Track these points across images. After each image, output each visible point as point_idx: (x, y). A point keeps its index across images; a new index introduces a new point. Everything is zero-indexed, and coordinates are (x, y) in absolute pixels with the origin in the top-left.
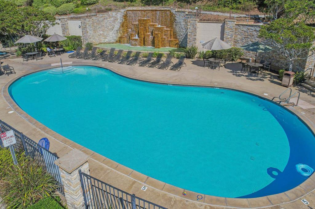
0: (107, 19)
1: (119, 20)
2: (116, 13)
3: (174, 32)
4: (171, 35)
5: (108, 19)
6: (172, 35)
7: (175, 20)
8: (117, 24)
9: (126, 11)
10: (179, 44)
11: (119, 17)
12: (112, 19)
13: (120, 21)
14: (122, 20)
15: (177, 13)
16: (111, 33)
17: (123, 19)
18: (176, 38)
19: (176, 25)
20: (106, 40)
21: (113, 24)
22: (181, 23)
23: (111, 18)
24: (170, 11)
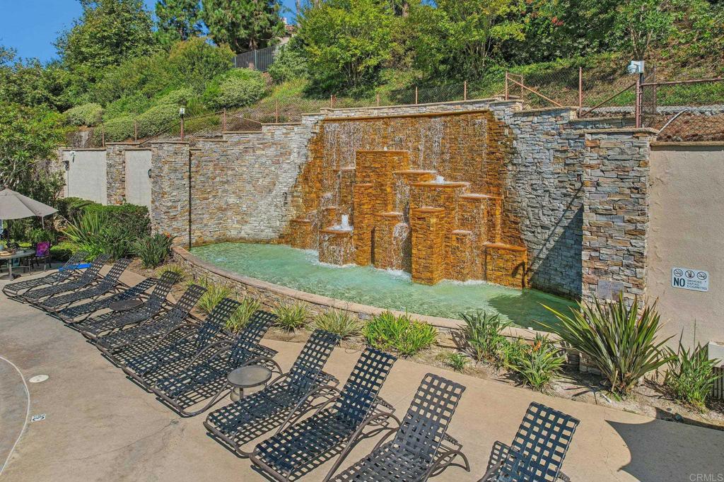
0: (254, 151)
1: (296, 155)
2: (285, 131)
3: (505, 211)
4: (492, 226)
5: (258, 152)
6: (499, 221)
7: (514, 152)
8: (285, 172)
9: (320, 123)
10: (529, 270)
11: (294, 146)
12: (271, 152)
13: (298, 161)
14: (305, 155)
15: (519, 120)
16: (263, 204)
17: (309, 153)
18: (515, 238)
19: (517, 179)
20: (246, 231)
21: (273, 169)
22: (544, 169)
23: (270, 147)
24: (491, 114)
